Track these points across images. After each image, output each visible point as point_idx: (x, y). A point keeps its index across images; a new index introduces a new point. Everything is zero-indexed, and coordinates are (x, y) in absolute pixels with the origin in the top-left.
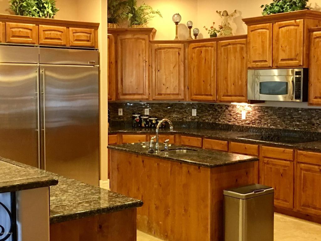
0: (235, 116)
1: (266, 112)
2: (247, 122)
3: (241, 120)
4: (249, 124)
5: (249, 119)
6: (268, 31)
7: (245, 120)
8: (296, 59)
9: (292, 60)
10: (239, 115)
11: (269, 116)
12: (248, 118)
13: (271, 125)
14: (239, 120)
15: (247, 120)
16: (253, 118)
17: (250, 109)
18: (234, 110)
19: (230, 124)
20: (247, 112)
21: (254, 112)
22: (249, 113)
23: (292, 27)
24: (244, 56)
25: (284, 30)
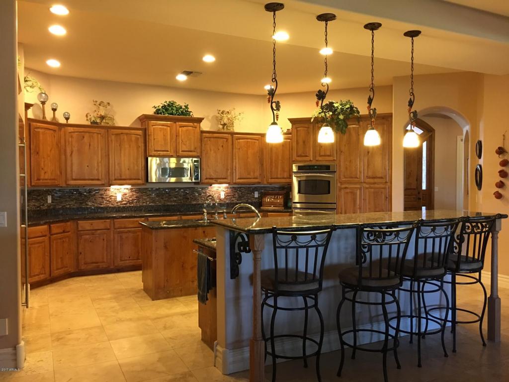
0: (108, 199)
1: (145, 192)
2: (124, 202)
3: (117, 201)
4: (125, 204)
5: (126, 200)
6: (169, 128)
7: (121, 202)
8: (194, 151)
9: (191, 151)
10: (113, 198)
11: (147, 196)
12: (124, 199)
13: (150, 203)
14: (114, 202)
15: (123, 201)
16: (131, 199)
17: (126, 191)
18: (108, 193)
19: (102, 206)
20: (123, 194)
21: (131, 194)
22: (126, 194)
23: (191, 128)
24: (140, 145)
25: (184, 129)
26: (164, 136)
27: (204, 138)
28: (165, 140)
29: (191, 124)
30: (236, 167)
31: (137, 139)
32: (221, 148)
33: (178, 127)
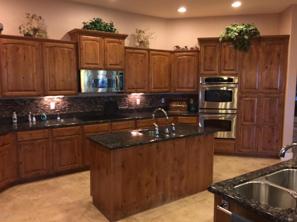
0: (42, 108)
1: (75, 101)
2: (57, 110)
3: (50, 110)
5: (59, 108)
6: (98, 43)
7: (55, 110)
8: (120, 65)
9: (117, 65)
11: (78, 104)
12: (57, 108)
14: (48, 111)
16: (63, 107)
17: (58, 100)
18: (42, 102)
20: (56, 103)
21: (63, 103)
22: (58, 103)
23: (117, 44)
24: (72, 58)
25: (112, 44)
26: (94, 50)
27: (127, 53)
28: (95, 54)
29: (117, 40)
30: (151, 79)
31: (70, 52)
32: (140, 62)
33: (106, 42)
